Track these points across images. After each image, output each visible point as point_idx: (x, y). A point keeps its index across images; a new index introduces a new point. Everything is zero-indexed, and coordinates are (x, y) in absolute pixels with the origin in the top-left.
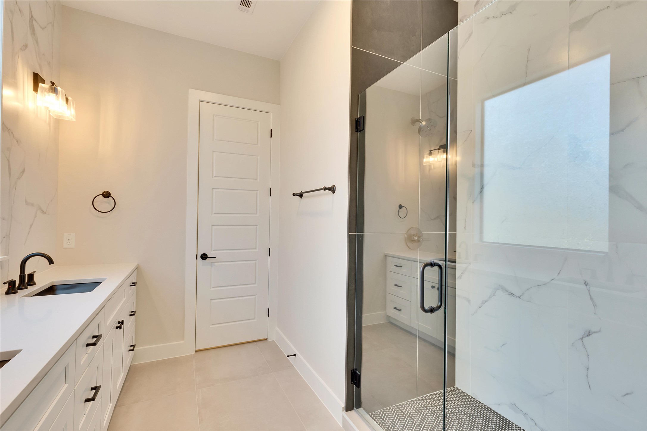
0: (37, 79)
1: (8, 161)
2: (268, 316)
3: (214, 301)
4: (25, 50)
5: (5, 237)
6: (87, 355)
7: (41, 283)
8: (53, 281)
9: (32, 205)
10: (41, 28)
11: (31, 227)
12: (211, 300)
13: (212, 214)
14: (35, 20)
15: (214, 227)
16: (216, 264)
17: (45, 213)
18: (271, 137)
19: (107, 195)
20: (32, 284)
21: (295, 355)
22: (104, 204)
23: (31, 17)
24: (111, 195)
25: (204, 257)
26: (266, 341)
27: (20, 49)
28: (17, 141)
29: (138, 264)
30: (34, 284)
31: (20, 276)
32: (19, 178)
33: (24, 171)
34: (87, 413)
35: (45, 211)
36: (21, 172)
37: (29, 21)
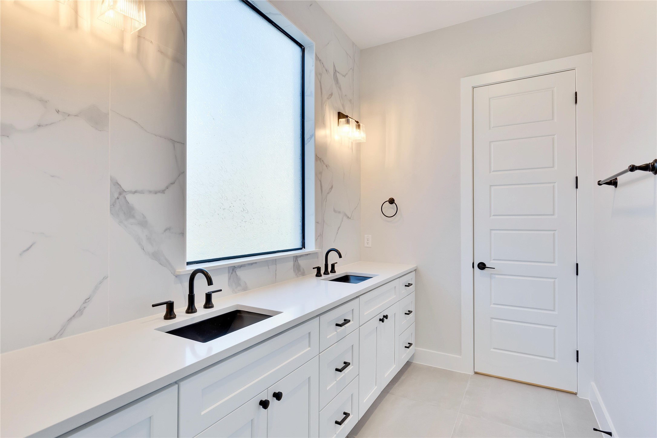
0: (340, 115)
1: (320, 181)
2: (577, 361)
3: (494, 320)
4: (331, 98)
5: (319, 236)
6: (336, 332)
7: (340, 272)
8: (347, 272)
9: (339, 212)
10: (343, 76)
11: (338, 229)
12: (491, 318)
13: (490, 216)
14: (338, 73)
15: (493, 232)
16: (497, 276)
17: (350, 218)
18: (576, 102)
19: (392, 201)
20: (333, 271)
21: (610, 434)
22: (389, 209)
23: (335, 71)
24: (395, 202)
25: (482, 266)
26: (574, 396)
27: (327, 98)
28: (326, 166)
29: (417, 267)
30: (335, 272)
31: (325, 264)
32: (328, 193)
33: (332, 187)
34: (337, 380)
35: (350, 217)
36: (330, 189)
37: (334, 75)
